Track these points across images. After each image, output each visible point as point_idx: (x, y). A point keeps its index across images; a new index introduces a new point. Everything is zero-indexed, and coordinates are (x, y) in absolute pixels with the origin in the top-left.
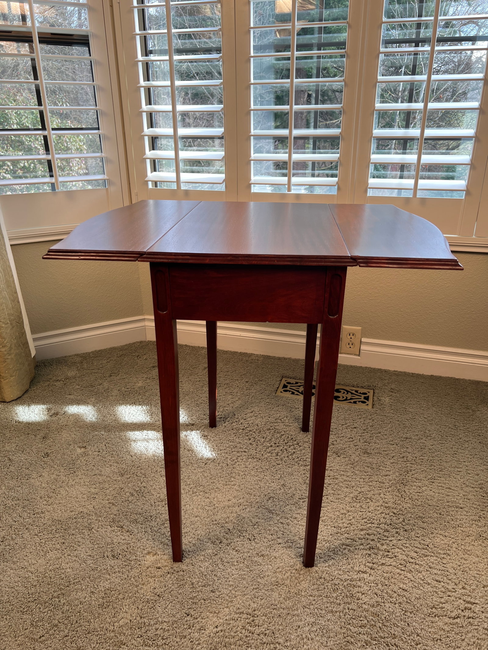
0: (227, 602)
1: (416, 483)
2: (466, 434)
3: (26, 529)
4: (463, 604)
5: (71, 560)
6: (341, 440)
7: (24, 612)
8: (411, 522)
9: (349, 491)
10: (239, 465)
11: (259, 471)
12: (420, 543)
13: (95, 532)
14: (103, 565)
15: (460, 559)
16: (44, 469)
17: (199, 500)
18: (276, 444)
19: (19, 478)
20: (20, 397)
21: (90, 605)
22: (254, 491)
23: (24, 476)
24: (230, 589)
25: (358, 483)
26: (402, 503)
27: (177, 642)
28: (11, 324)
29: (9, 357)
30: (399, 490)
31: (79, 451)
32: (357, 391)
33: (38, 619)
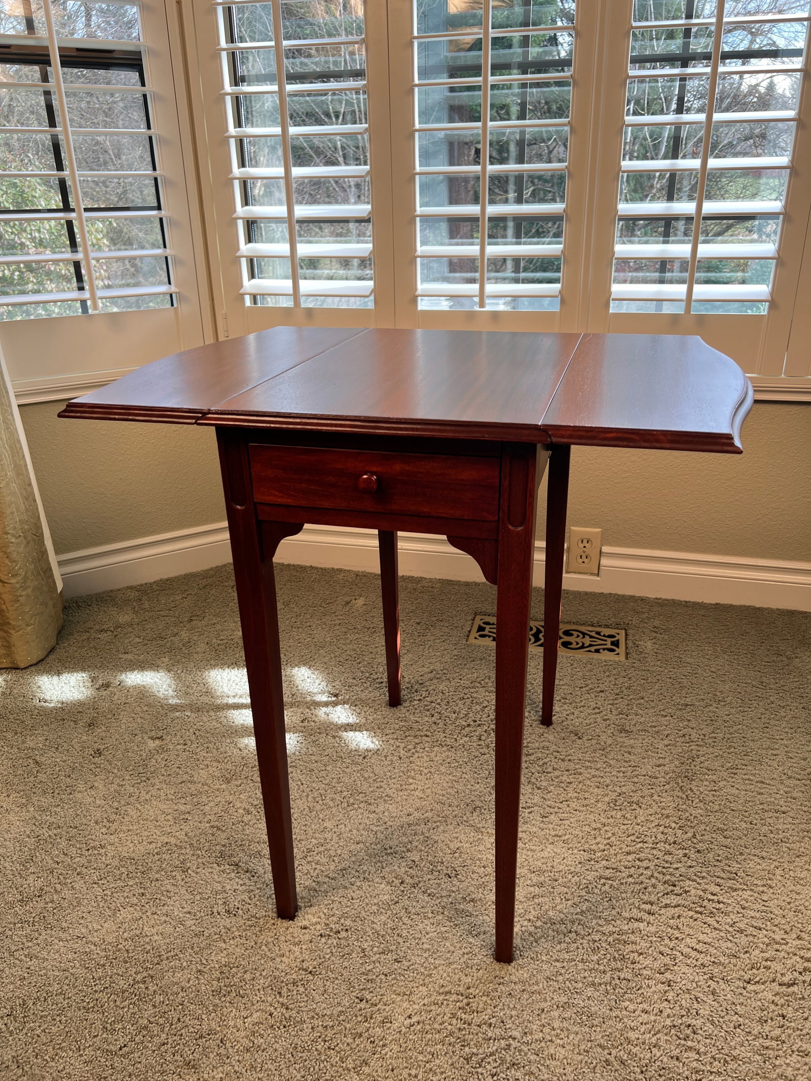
0: (422, 977)
1: (708, 775)
2: (781, 695)
3: (78, 874)
4: (801, 962)
5: (158, 922)
6: (581, 712)
7: (88, 1009)
8: (706, 837)
9: (602, 793)
10: (418, 757)
11: (453, 765)
12: (723, 870)
13: (193, 874)
14: (212, 927)
15: (789, 893)
16: (96, 776)
17: (360, 817)
18: (476, 721)
19: (57, 791)
20: (42, 660)
21: (198, 991)
22: (448, 799)
23: (64, 788)
24: (426, 955)
25: (616, 780)
26: (688, 809)
27: (348, 1044)
28: (25, 537)
29: (24, 593)
30: (683, 788)
31: (152, 744)
32: (598, 633)
33: (113, 1019)
